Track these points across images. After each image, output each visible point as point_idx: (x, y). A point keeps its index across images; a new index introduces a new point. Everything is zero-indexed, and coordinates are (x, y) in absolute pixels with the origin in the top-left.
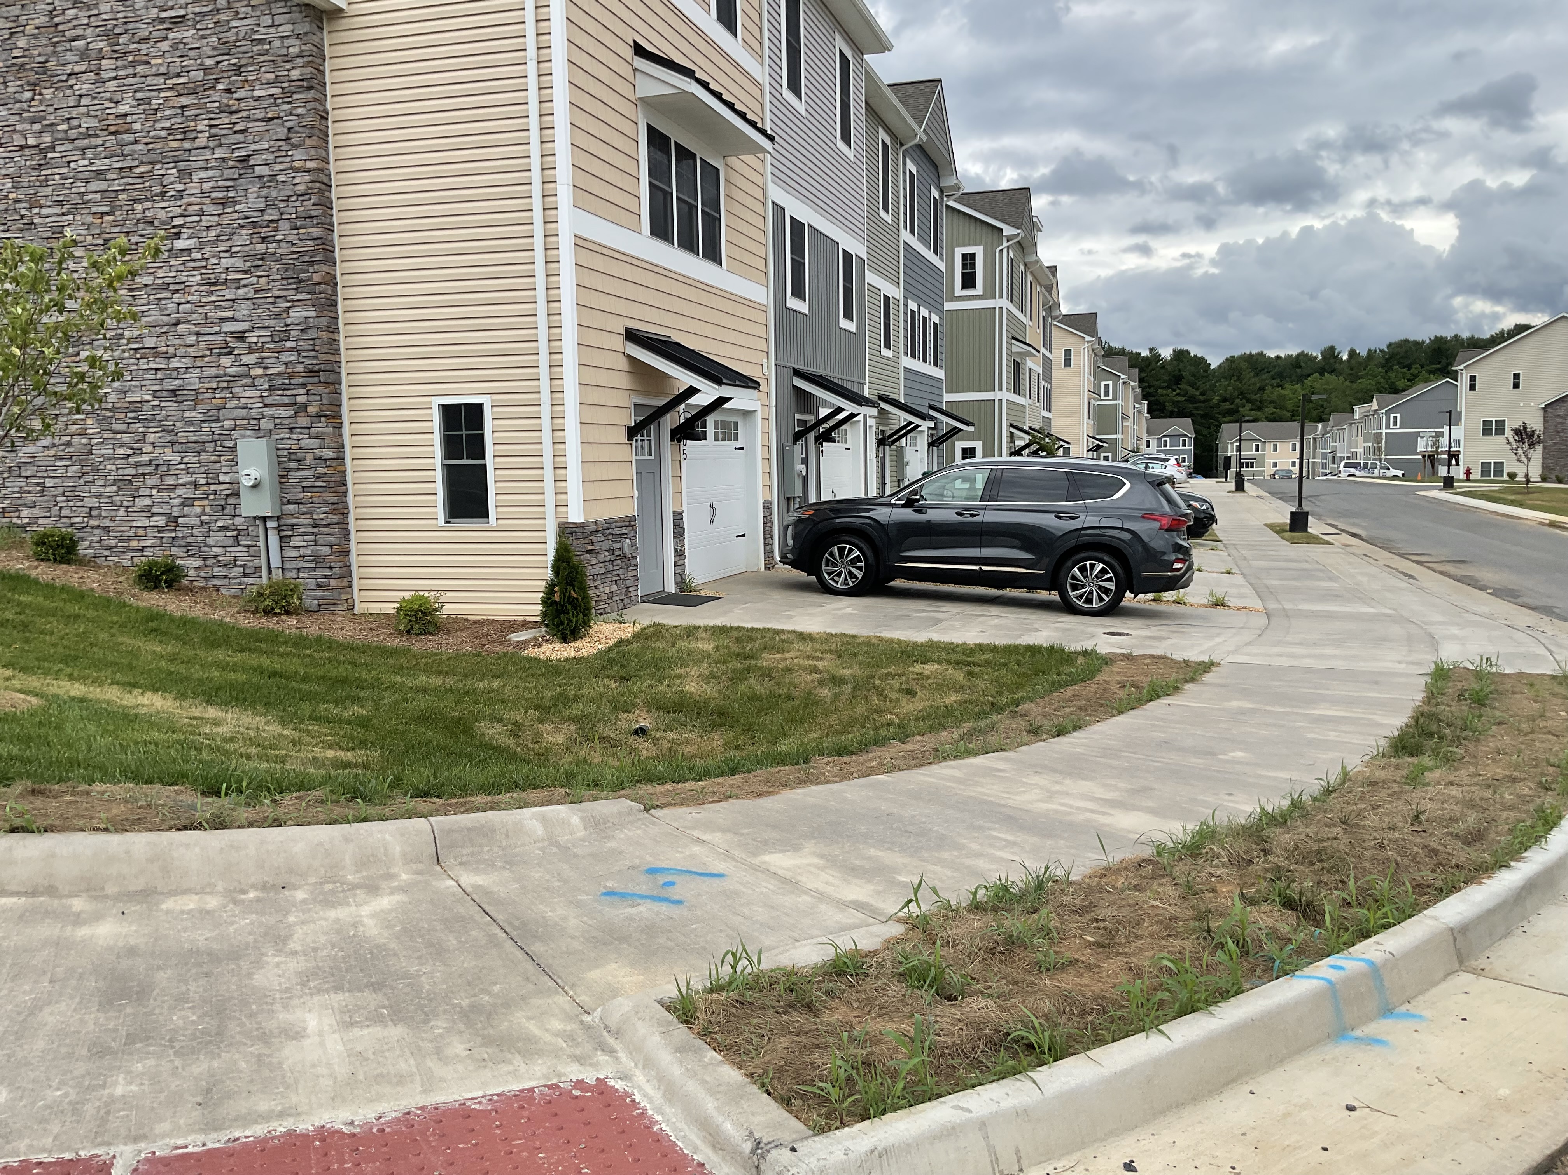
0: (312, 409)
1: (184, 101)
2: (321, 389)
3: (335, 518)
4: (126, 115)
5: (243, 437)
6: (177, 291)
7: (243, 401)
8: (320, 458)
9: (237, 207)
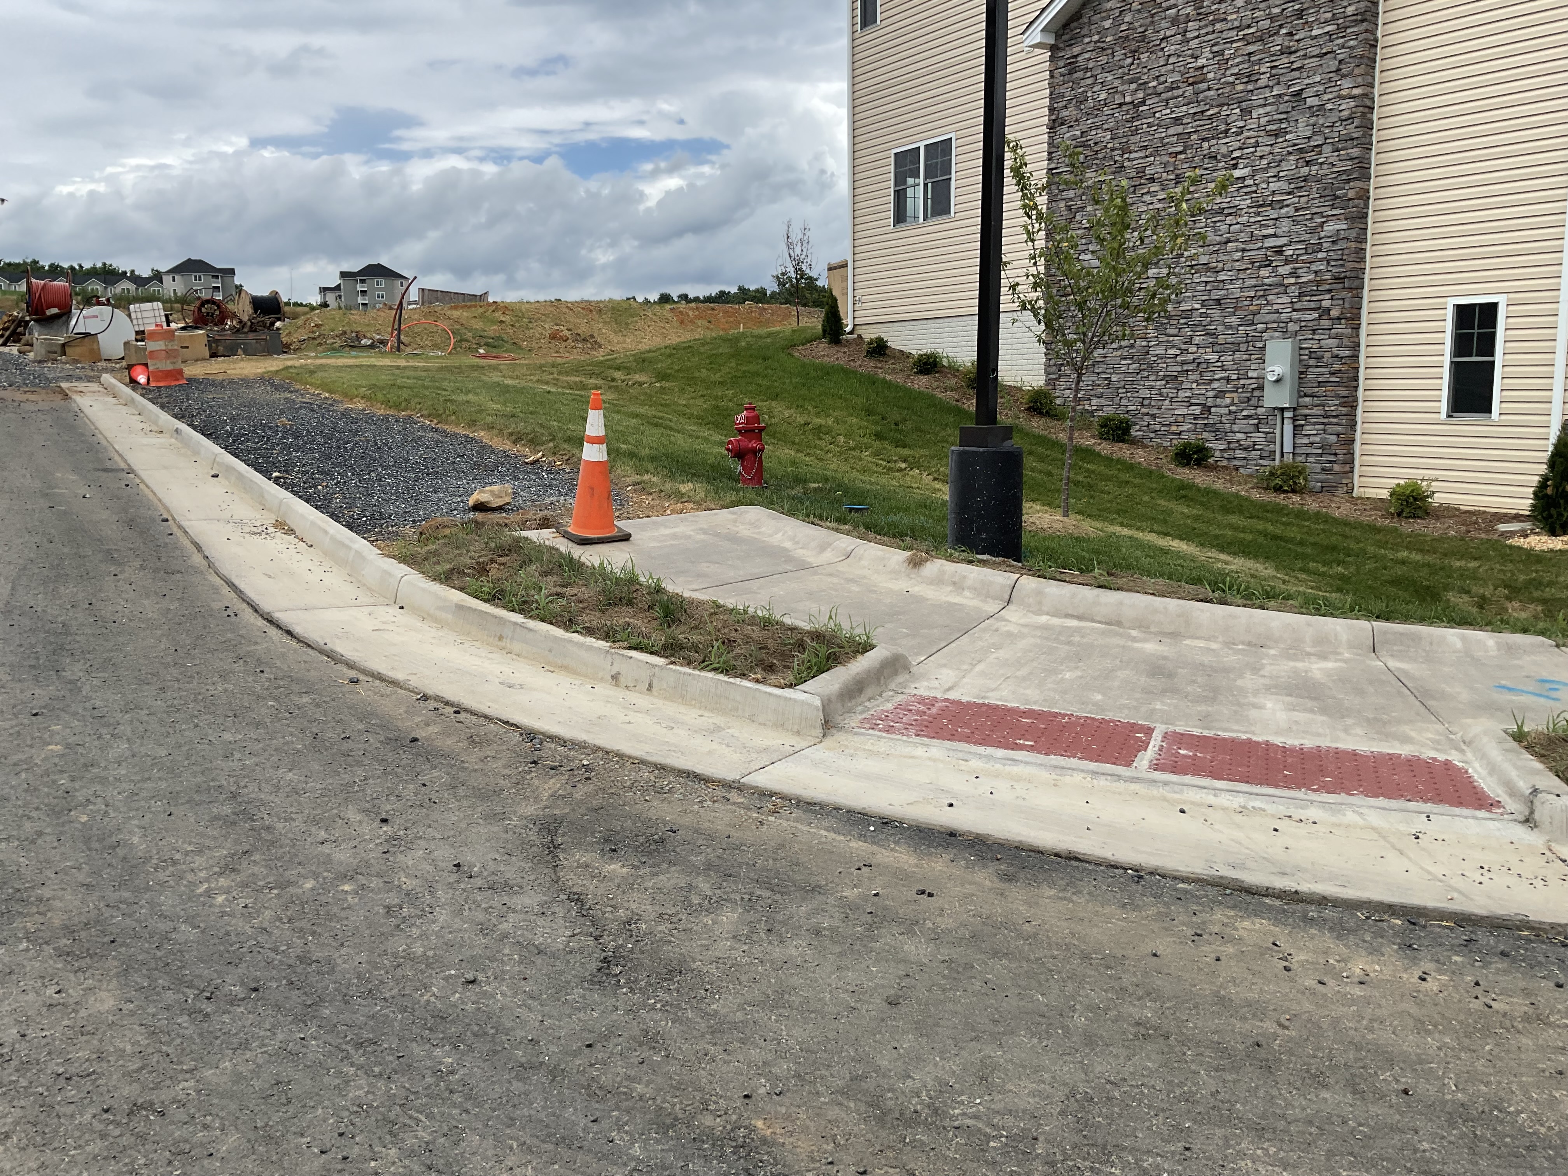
0: (1334, 313)
1: (1251, 48)
2: (1344, 294)
3: (1343, 410)
4: (1203, 67)
5: (1272, 338)
6: (1230, 214)
7: (1275, 307)
8: (1337, 356)
9: (1288, 137)
